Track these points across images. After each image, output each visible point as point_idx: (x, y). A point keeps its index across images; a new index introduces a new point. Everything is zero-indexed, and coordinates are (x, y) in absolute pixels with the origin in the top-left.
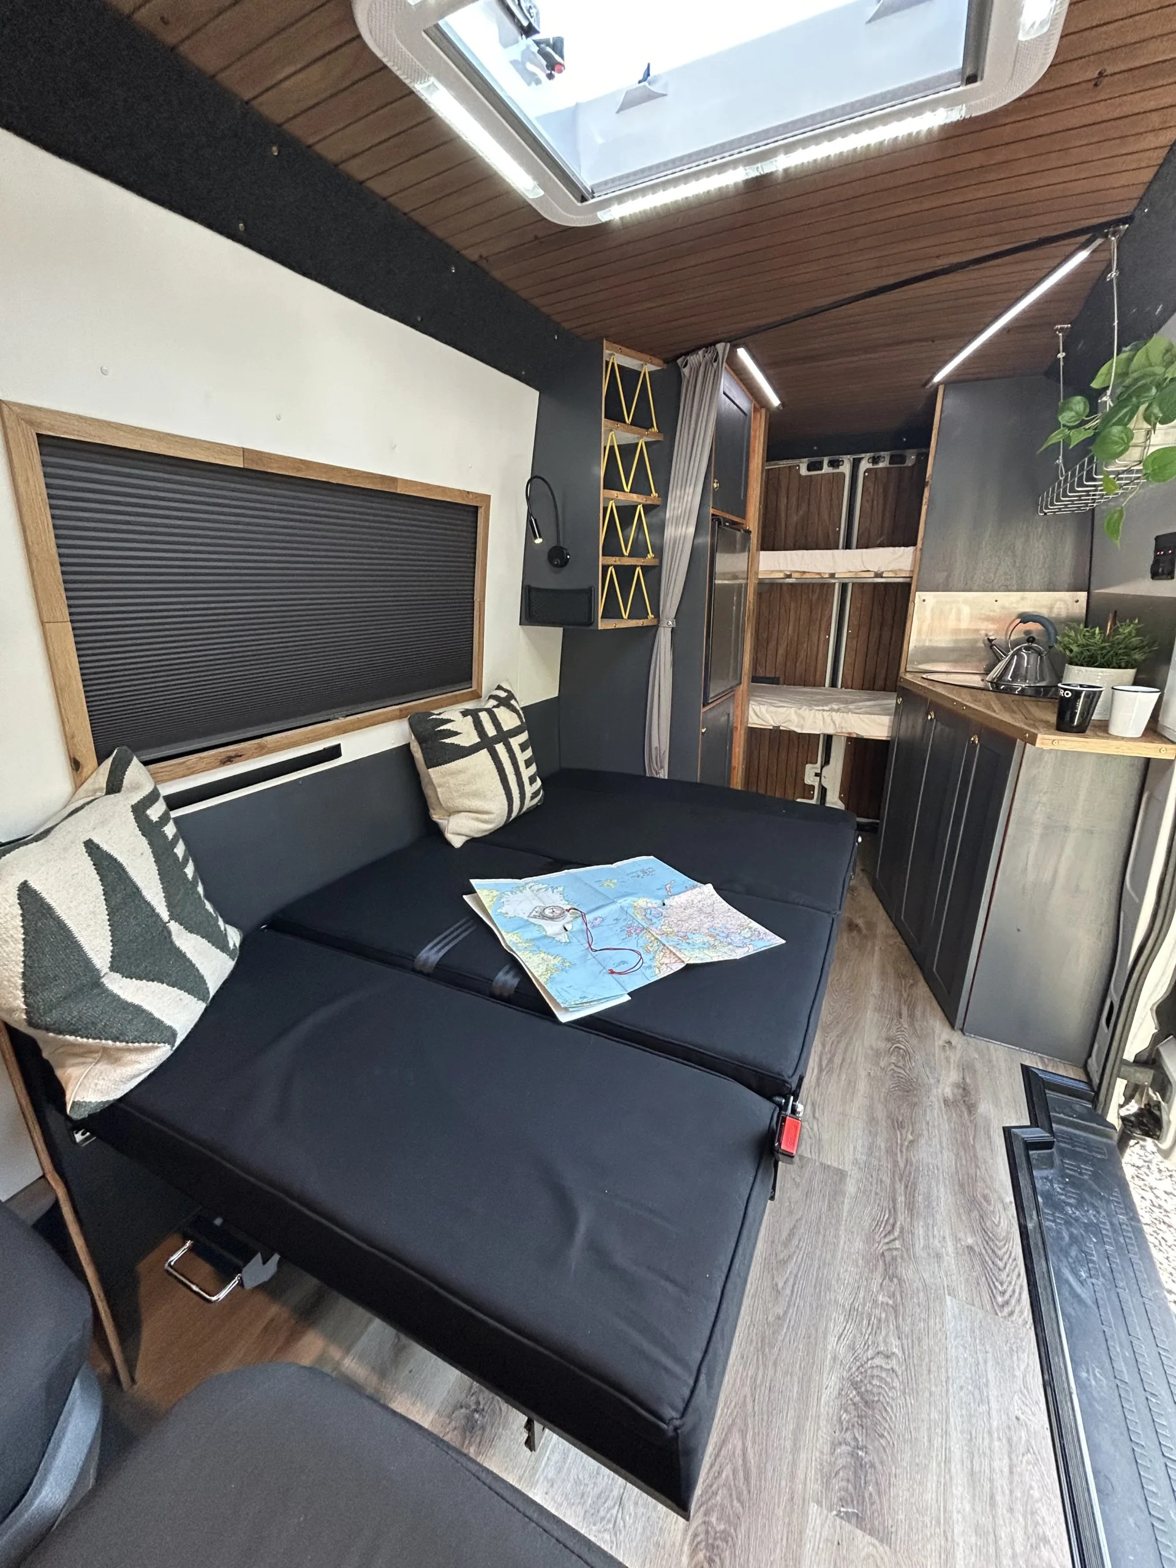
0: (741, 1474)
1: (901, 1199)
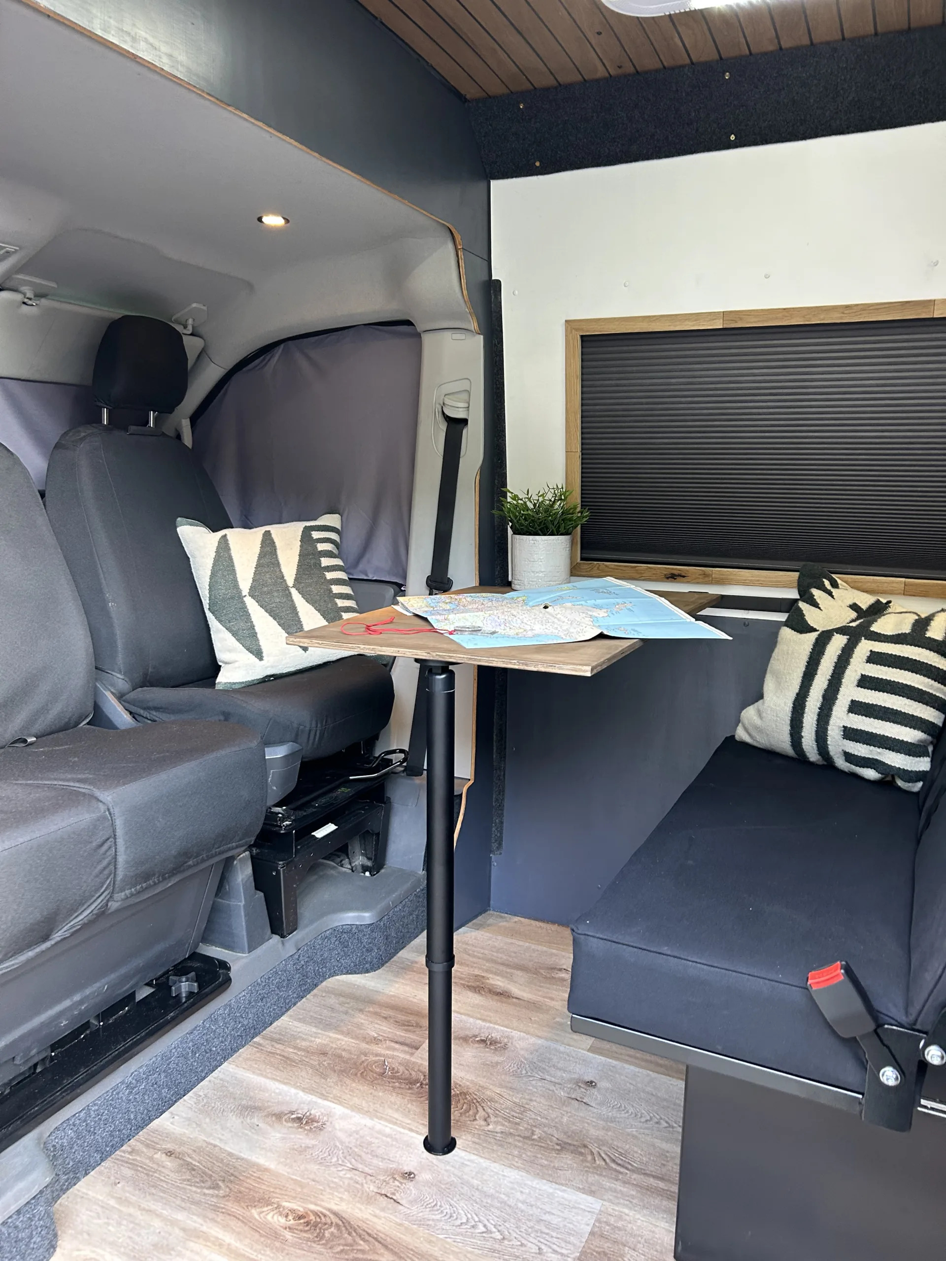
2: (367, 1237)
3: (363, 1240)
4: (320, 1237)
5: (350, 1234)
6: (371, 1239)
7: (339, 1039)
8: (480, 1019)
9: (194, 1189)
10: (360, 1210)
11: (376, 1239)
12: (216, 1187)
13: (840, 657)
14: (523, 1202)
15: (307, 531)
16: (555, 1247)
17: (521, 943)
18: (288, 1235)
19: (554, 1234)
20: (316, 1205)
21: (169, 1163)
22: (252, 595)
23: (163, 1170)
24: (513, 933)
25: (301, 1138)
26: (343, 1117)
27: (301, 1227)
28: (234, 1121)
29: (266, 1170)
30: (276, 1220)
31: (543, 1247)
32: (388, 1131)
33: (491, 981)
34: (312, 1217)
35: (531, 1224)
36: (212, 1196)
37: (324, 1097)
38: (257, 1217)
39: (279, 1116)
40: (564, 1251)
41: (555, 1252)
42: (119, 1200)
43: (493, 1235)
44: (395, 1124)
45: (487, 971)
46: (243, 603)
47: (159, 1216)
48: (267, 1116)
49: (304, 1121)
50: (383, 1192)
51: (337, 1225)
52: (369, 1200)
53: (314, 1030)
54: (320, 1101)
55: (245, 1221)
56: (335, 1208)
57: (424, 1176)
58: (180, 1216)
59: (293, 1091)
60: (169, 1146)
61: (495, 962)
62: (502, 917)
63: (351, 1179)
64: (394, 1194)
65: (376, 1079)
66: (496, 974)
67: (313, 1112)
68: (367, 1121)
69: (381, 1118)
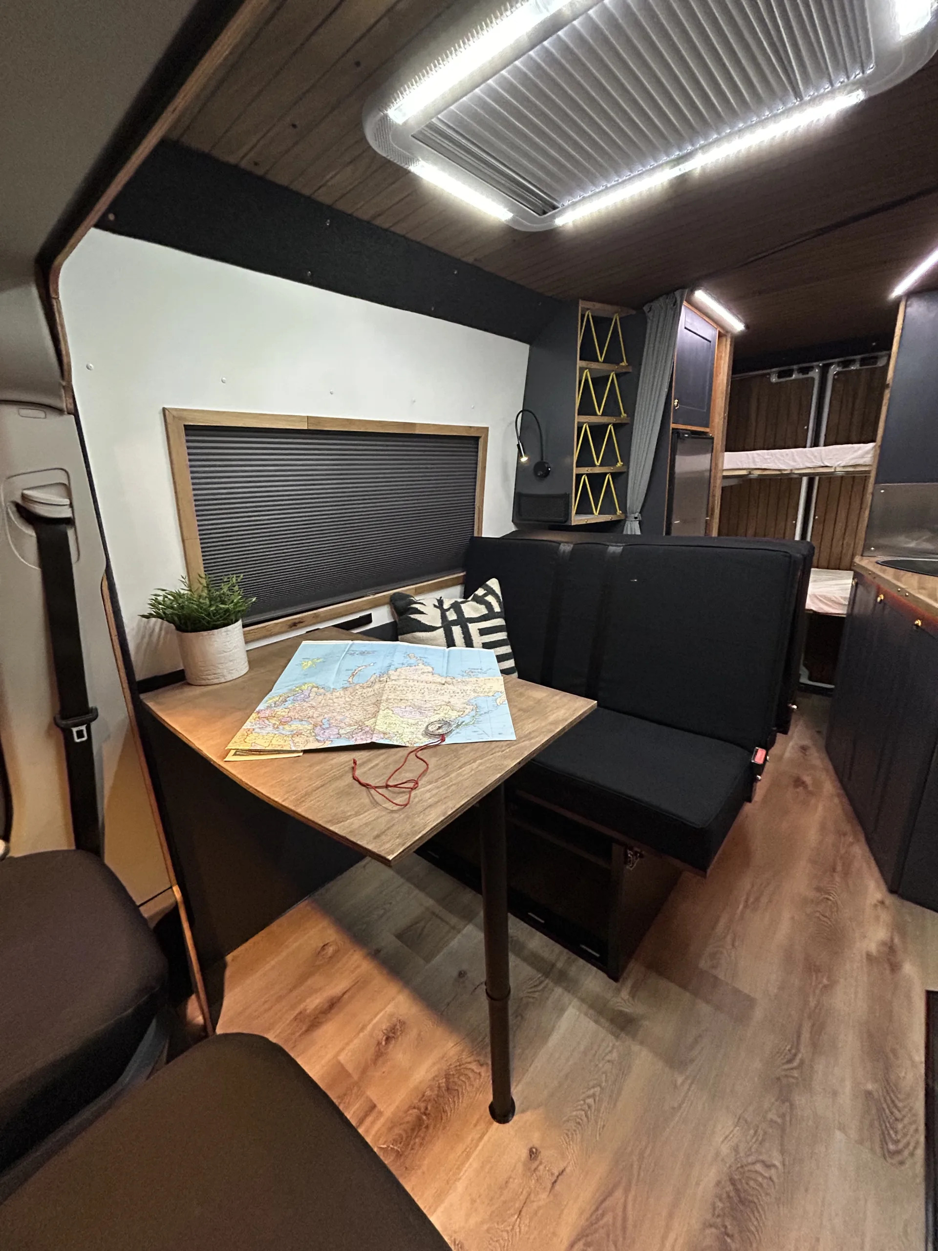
0: (619, 1223)
1: (806, 1035)
6: (601, 1209)
10: (570, 1214)
11: (601, 1203)
14: (568, 1060)
19: (596, 1047)
31: (608, 1058)
32: (476, 1165)
33: (311, 1008)
35: (587, 1061)
40: (611, 1045)
41: (611, 1052)
43: (597, 1094)
44: (470, 1154)
45: (293, 1007)
50: (549, 1185)
51: (585, 1245)
52: (556, 1202)
57: (536, 1139)
63: (531, 1220)
64: (552, 1174)
66: (301, 1000)
68: (460, 1186)
69: (459, 1169)
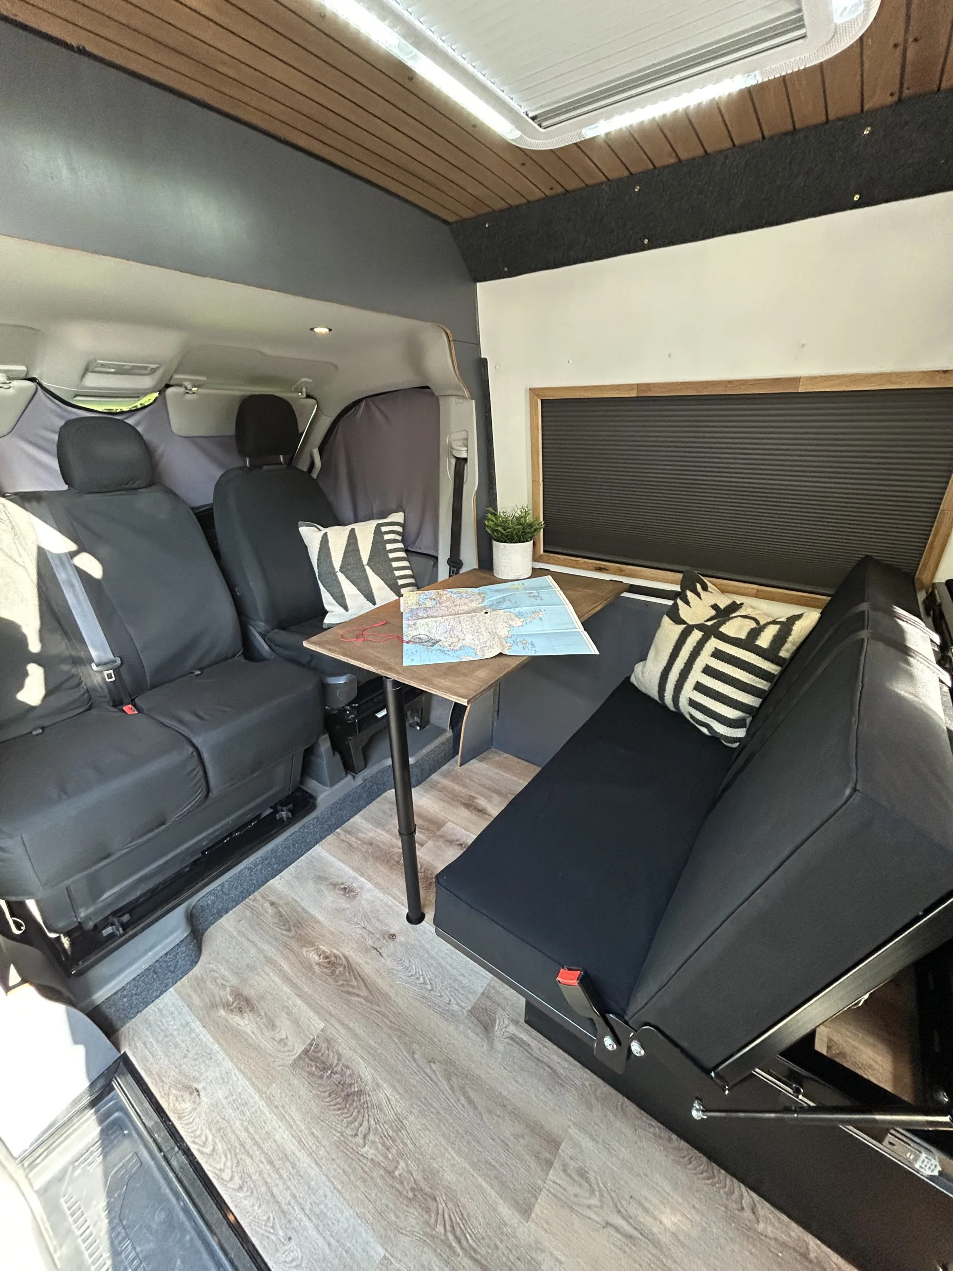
0: (351, 990)
2: (358, 977)
3: (355, 978)
4: (333, 972)
5: (349, 973)
6: (359, 979)
7: (382, 835)
8: (464, 828)
9: (278, 930)
10: (360, 957)
11: (362, 979)
12: (289, 930)
13: (695, 648)
14: (451, 965)
15: (378, 526)
16: (458, 1001)
17: (503, 774)
18: (317, 969)
19: (461, 992)
20: (337, 950)
21: (270, 910)
22: (341, 571)
23: (265, 914)
24: (500, 765)
25: (343, 903)
26: (369, 890)
27: (325, 964)
28: (311, 886)
29: (317, 922)
30: (314, 957)
31: (453, 1001)
32: (390, 903)
33: (478, 801)
34: (333, 959)
35: (449, 981)
36: (286, 936)
37: (362, 875)
38: (304, 953)
39: (335, 885)
40: (463, 1005)
41: (458, 1004)
42: (240, 932)
43: (427, 986)
44: (395, 899)
45: (478, 793)
46: (336, 576)
47: (255, 945)
48: (328, 885)
49: (348, 891)
50: (375, 946)
51: (345, 966)
52: (367, 950)
53: (370, 826)
54: (359, 877)
55: (298, 956)
56: (347, 953)
57: (401, 938)
58: (266, 947)
59: (348, 868)
60: (273, 898)
61: (484, 786)
62: (498, 753)
63: (361, 934)
64: (380, 948)
65: (394, 865)
66: (482, 795)
67: (354, 885)
68: (380, 895)
69: (389, 894)
